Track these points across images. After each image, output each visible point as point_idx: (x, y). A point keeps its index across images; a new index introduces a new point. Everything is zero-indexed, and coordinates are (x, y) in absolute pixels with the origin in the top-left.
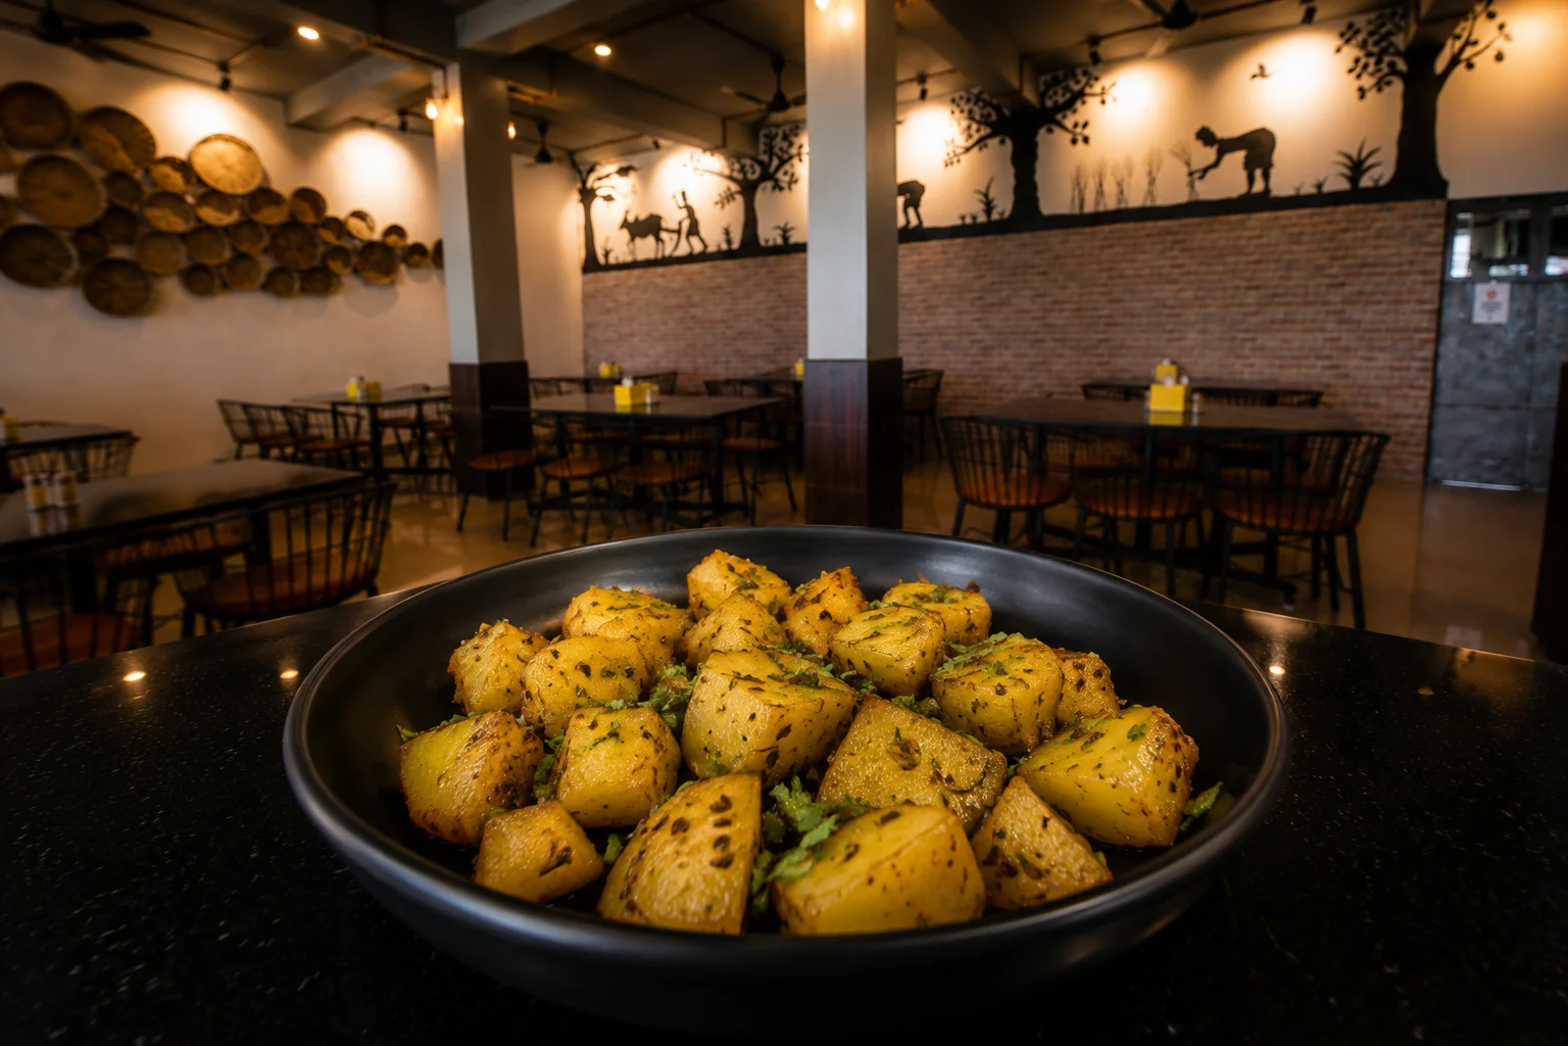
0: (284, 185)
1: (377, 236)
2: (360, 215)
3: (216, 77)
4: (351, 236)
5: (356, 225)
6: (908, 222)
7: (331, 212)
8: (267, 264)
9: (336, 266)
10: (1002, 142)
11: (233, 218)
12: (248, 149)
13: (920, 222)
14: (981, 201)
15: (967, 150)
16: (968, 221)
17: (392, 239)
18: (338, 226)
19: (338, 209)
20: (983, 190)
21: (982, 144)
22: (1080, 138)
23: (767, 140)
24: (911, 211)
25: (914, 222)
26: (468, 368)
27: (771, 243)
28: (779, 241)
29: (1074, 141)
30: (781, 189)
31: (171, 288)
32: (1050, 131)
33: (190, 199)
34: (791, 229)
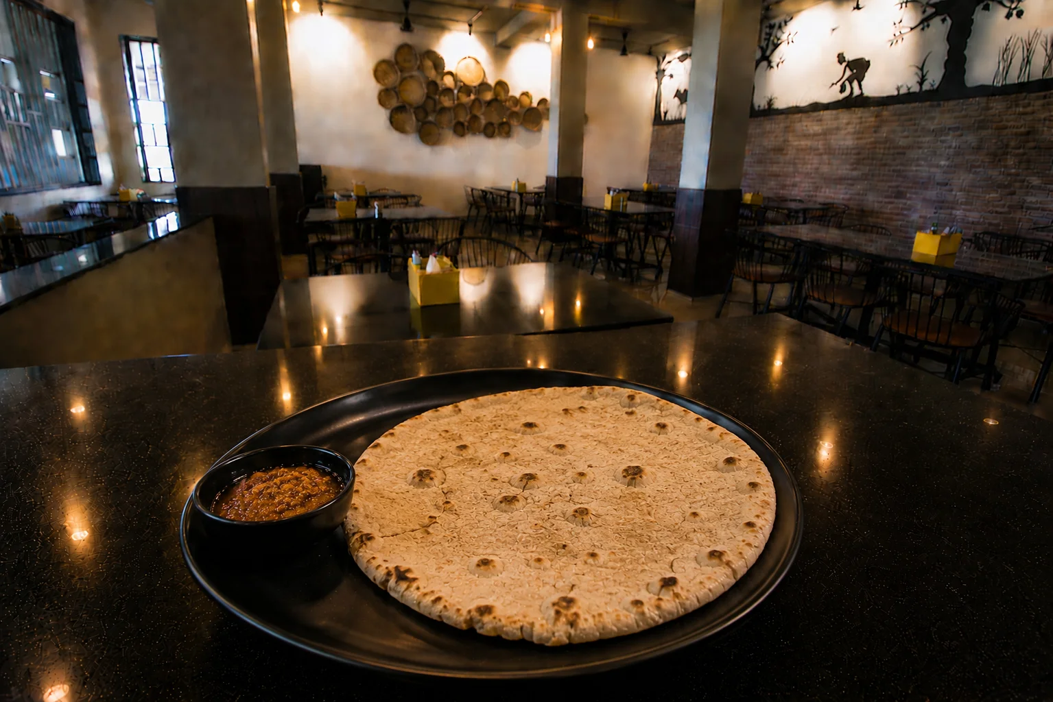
0: (491, 81)
1: (535, 104)
2: (525, 94)
3: (467, 27)
4: (522, 107)
5: (526, 100)
6: (852, 93)
7: (511, 93)
8: (483, 121)
9: (514, 122)
10: (944, 20)
11: (472, 97)
12: (478, 62)
13: (862, 94)
14: (917, 74)
15: (912, 29)
16: (903, 91)
17: (541, 108)
18: (516, 101)
19: (515, 92)
20: (920, 66)
21: (926, 24)
22: (1015, 12)
23: (768, 30)
24: (855, 84)
25: (857, 92)
26: (554, 178)
27: (762, 108)
28: (766, 107)
29: (1009, 16)
30: (772, 67)
31: (449, 134)
32: (987, 8)
33: (456, 92)
34: (777, 98)
